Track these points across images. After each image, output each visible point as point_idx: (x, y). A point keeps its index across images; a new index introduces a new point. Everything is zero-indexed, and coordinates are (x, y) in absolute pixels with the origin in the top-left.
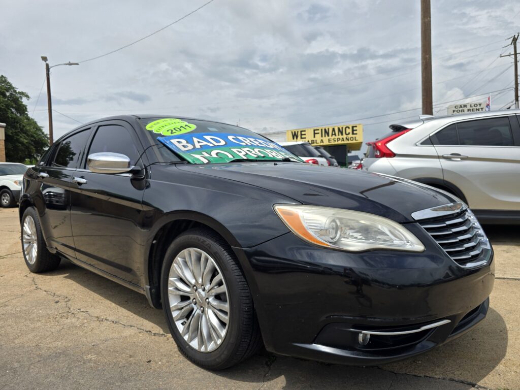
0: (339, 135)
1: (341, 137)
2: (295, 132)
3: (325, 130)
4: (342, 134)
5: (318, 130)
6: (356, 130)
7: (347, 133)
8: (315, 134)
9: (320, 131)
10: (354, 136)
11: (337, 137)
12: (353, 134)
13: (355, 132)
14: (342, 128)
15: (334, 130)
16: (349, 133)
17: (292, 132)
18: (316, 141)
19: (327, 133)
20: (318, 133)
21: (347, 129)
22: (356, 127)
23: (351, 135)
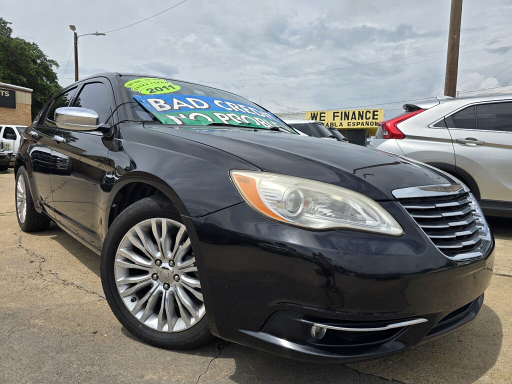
0: (359, 119)
1: (361, 121)
2: (314, 114)
3: (345, 113)
4: (362, 119)
5: (338, 113)
6: (377, 115)
7: (368, 117)
8: (334, 116)
9: (340, 114)
10: (374, 121)
11: (357, 121)
12: (373, 118)
13: (375, 117)
14: (363, 112)
15: (354, 113)
16: (370, 118)
17: (312, 114)
18: (335, 123)
19: (347, 116)
20: (338, 116)
21: (368, 113)
22: (377, 111)
23: (371, 120)
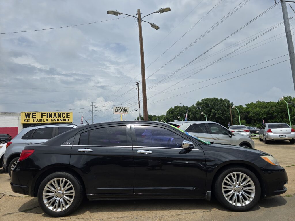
0: (58, 117)
1: (59, 118)
2: (28, 114)
3: (50, 114)
4: (60, 117)
5: (45, 113)
6: (69, 115)
7: (64, 116)
8: (42, 116)
9: (46, 114)
11: (57, 118)
12: (67, 117)
14: (61, 113)
15: (55, 114)
17: (26, 114)
18: (43, 120)
19: (50, 115)
20: (45, 115)
21: (64, 114)
22: (69, 113)
23: (66, 118)
